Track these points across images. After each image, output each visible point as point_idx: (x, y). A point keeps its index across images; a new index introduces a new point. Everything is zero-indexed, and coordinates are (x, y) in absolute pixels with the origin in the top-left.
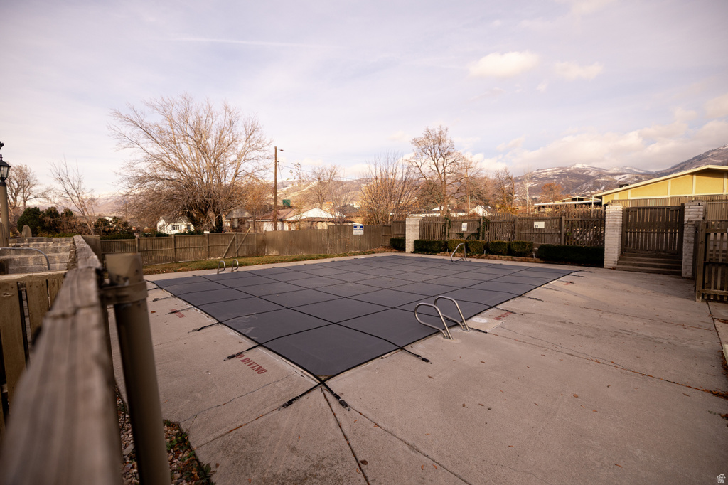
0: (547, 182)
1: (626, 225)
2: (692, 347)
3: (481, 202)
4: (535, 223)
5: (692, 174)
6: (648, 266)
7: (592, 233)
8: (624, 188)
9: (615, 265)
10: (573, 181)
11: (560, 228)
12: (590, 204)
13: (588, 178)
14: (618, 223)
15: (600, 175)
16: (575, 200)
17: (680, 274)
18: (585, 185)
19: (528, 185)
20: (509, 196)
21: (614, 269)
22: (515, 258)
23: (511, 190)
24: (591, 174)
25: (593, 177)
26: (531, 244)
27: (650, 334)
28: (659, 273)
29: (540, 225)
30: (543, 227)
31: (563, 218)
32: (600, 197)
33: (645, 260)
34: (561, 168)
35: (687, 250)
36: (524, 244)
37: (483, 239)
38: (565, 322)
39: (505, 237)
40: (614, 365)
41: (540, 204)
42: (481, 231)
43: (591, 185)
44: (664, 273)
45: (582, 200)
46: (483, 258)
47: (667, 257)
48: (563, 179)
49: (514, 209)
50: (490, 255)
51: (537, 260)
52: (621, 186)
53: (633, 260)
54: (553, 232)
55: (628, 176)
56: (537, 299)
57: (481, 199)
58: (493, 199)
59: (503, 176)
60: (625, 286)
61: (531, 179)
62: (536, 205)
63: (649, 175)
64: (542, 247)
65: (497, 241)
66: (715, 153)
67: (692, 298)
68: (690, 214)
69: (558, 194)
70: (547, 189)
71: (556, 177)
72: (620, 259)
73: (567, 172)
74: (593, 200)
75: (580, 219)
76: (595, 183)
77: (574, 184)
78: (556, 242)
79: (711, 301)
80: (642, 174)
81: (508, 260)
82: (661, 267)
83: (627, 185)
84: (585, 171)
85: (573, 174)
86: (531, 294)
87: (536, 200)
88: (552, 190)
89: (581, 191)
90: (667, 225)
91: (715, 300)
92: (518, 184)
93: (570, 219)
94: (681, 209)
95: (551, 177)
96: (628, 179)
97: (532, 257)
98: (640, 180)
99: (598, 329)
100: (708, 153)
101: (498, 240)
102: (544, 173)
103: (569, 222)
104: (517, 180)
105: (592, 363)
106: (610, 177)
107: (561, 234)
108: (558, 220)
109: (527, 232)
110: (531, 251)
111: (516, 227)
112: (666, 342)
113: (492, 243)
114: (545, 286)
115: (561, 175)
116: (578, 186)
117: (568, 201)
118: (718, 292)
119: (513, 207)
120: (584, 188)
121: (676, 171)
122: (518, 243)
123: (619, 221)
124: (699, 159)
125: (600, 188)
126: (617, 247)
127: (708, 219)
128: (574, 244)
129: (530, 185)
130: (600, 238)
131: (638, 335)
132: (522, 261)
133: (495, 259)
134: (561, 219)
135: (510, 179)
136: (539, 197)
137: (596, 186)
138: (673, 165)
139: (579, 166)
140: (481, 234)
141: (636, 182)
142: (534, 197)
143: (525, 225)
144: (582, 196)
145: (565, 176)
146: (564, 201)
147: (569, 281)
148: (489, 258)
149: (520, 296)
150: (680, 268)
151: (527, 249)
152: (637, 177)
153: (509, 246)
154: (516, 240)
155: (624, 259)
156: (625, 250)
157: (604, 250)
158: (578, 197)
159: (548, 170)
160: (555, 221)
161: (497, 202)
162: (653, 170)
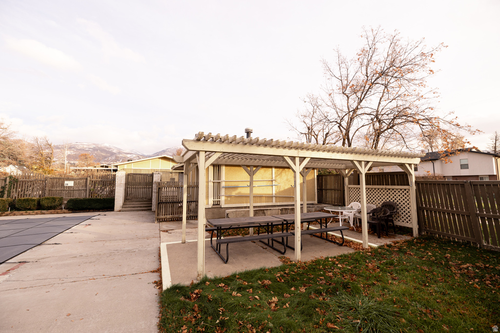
0: (84, 153)
1: (127, 184)
2: (149, 249)
3: (14, 162)
4: (66, 182)
5: (159, 158)
6: (138, 207)
7: (108, 188)
8: (130, 162)
9: (121, 209)
10: (103, 154)
11: (86, 186)
12: (111, 170)
13: (112, 154)
14: (123, 182)
15: (119, 153)
16: (103, 166)
17: (151, 210)
18: (110, 158)
19: (67, 152)
20: (48, 160)
21: (120, 211)
22: (43, 211)
23: (50, 155)
24: (114, 151)
25: (115, 154)
26: (61, 199)
27: (130, 248)
28: (143, 210)
29: (70, 184)
30: (73, 185)
31: (89, 179)
32: (117, 166)
33: (137, 204)
34: (94, 144)
35: (154, 196)
36: (54, 199)
37: (9, 196)
38: (76, 257)
39: (36, 194)
40: (104, 277)
41: (76, 168)
42: (7, 189)
43: (114, 158)
44: (145, 210)
45: (107, 167)
46: (7, 215)
47: (147, 201)
48: (96, 152)
49: (52, 170)
50: (16, 212)
51: (65, 211)
52: (128, 161)
53: (130, 204)
54: (80, 188)
55: (134, 155)
56: (56, 244)
57: (16, 159)
58: (29, 160)
59: (42, 142)
60: (124, 221)
61: (70, 148)
62: (72, 168)
63: (144, 156)
64: (70, 201)
65: (25, 198)
66: (169, 150)
67: (153, 222)
68: (156, 179)
69: (92, 162)
70: (82, 157)
71: (91, 150)
72: (124, 204)
73: (98, 147)
74: (113, 168)
75: (100, 180)
76: (116, 157)
77: (103, 156)
78: (83, 196)
79: (161, 222)
80: (141, 156)
81: (37, 214)
82: (144, 207)
83: (131, 160)
84: (110, 149)
85: (102, 150)
86: (52, 241)
87: (74, 165)
88: (86, 158)
89: (108, 161)
90: (147, 184)
91: (162, 221)
92: (58, 150)
93: (93, 180)
94: (152, 175)
95: (87, 149)
96: (134, 157)
97: (62, 209)
98: (140, 159)
99: (100, 255)
100: (167, 149)
101: (28, 197)
102: (82, 146)
103: (92, 181)
104: (57, 147)
105: (89, 282)
106: (125, 154)
107: (86, 190)
108: (84, 180)
109: (58, 189)
110: (61, 205)
111: (47, 185)
112: (137, 250)
113: (20, 200)
114: (67, 231)
115: (95, 149)
116: (106, 158)
117: (98, 167)
118: (163, 217)
119: (51, 168)
120: (109, 159)
121: (155, 156)
122: (48, 199)
123: (123, 181)
124: (164, 151)
125: (119, 161)
126: (122, 197)
127: (163, 181)
128: (96, 197)
129: (69, 153)
130: (113, 192)
131: (124, 250)
132: (51, 213)
133: (22, 214)
134: (87, 179)
135: (49, 146)
136: (77, 162)
137: (117, 159)
138: (154, 153)
139: (107, 145)
140: (6, 192)
141: (138, 159)
142: (72, 162)
143: (56, 183)
144: (108, 164)
145: (97, 150)
146: (95, 167)
147: (88, 224)
148: (14, 215)
149: (39, 245)
150: (151, 206)
151: (57, 203)
152: (138, 157)
153: (39, 202)
154: (47, 196)
155: (126, 204)
156: (126, 199)
157: (114, 200)
158: (105, 165)
159: (84, 144)
160: (82, 180)
161: (35, 164)
162: (146, 154)
